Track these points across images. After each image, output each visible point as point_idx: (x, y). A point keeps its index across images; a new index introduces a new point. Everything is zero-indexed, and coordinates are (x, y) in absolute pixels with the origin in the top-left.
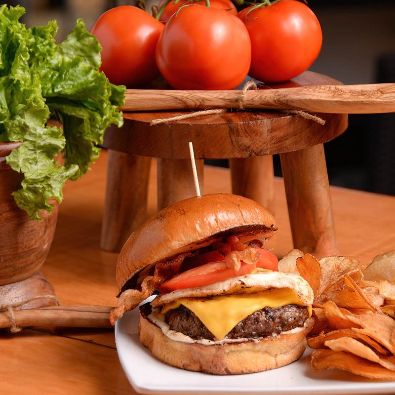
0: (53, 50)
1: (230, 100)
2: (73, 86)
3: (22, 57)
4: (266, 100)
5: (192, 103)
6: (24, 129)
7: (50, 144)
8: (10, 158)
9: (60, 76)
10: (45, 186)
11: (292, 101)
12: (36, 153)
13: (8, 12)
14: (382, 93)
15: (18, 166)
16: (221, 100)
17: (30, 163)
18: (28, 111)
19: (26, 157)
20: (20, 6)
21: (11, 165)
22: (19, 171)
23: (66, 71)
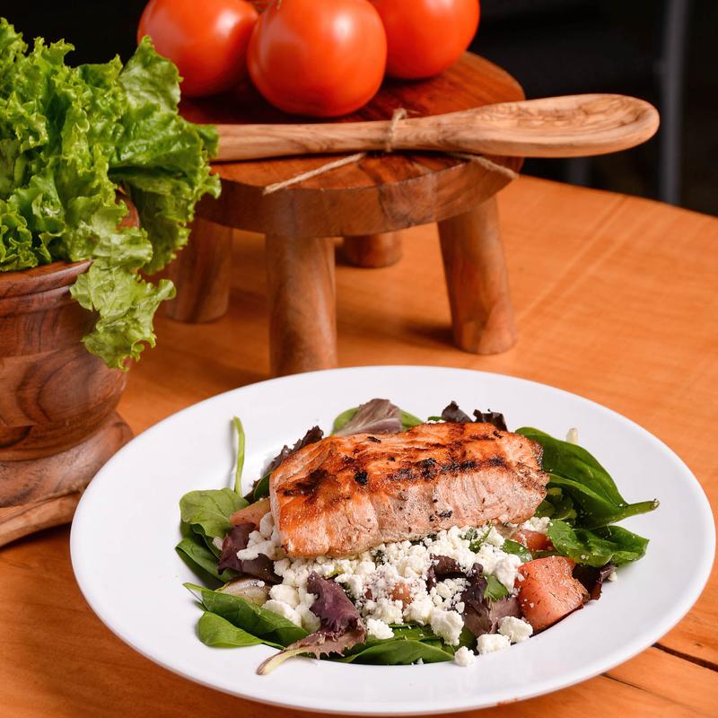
0: (120, 104)
1: (372, 141)
2: (147, 145)
3: (78, 127)
4: (426, 141)
5: (315, 148)
6: (92, 240)
7: (131, 258)
8: (75, 289)
9: (126, 133)
10: (129, 322)
11: (466, 142)
12: (111, 272)
13: (48, 52)
14: (587, 113)
15: (88, 301)
16: (359, 142)
17: (105, 291)
18: (96, 214)
19: (99, 285)
20: (65, 42)
21: (78, 300)
22: (90, 308)
23: (135, 124)
